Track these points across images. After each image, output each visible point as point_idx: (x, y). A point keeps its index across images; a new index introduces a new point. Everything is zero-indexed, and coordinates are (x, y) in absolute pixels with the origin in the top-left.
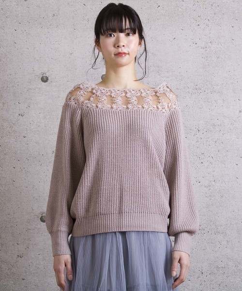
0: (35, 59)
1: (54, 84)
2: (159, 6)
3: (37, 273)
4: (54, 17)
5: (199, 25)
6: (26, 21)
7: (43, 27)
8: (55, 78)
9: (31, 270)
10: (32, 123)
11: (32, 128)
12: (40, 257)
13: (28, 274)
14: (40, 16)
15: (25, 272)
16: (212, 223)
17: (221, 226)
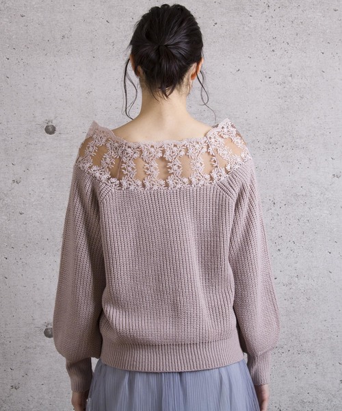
0: (36, 100)
1: (63, 136)
2: (216, 24)
4: (64, 39)
5: (273, 51)
6: (23, 46)
7: (48, 54)
8: (66, 128)
9: (32, 407)
10: (32, 193)
11: (33, 200)
12: (45, 387)
14: (43, 37)
16: (295, 337)
17: (307, 342)
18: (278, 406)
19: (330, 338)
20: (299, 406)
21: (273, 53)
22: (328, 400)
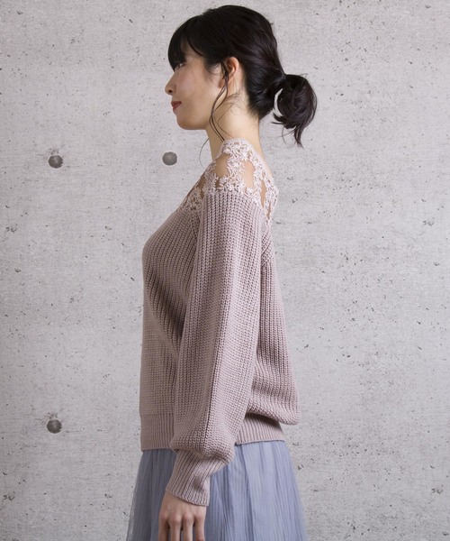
0: (37, 123)
3: (41, 529)
4: (74, 44)
5: (346, 60)
6: (21, 52)
7: (53, 63)
8: (76, 160)
9: (31, 523)
10: (31, 244)
11: (32, 253)
12: (48, 498)
13: (23, 530)
14: (47, 41)
15: (19, 527)
16: (373, 433)
17: (390, 438)
18: (351, 522)
19: (419, 434)
20: (379, 522)
21: (346, 63)
22: (417, 515)
